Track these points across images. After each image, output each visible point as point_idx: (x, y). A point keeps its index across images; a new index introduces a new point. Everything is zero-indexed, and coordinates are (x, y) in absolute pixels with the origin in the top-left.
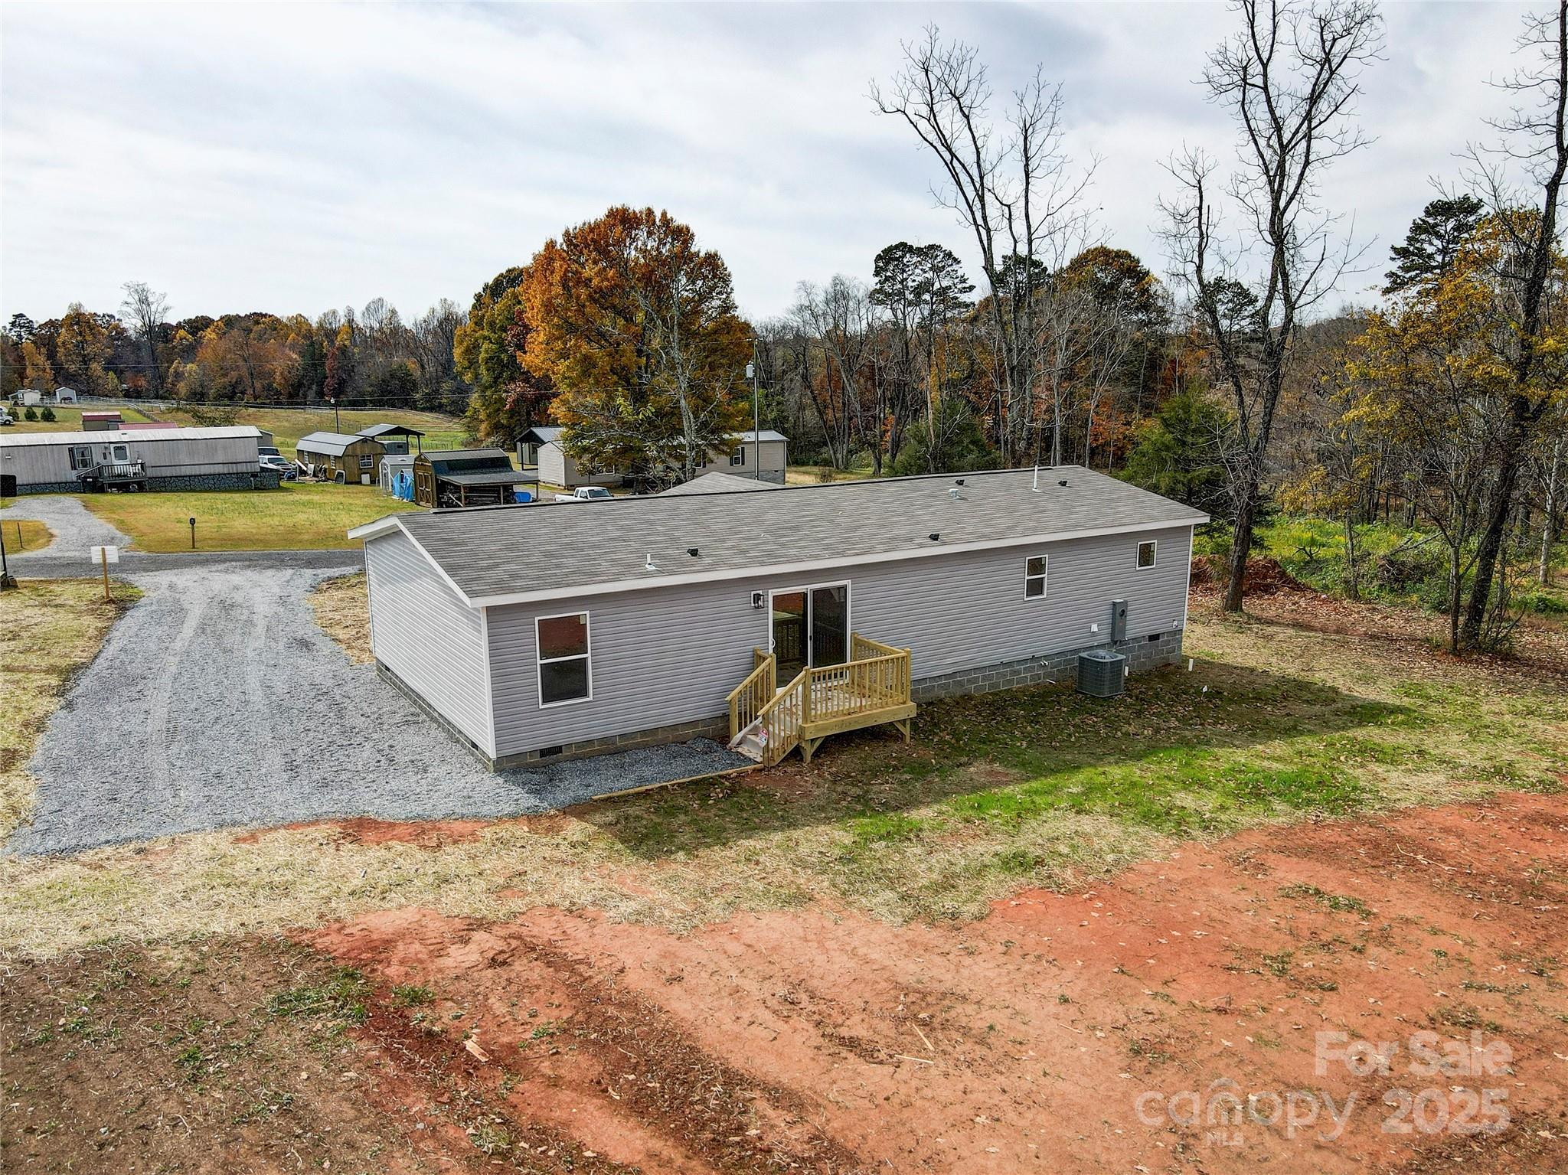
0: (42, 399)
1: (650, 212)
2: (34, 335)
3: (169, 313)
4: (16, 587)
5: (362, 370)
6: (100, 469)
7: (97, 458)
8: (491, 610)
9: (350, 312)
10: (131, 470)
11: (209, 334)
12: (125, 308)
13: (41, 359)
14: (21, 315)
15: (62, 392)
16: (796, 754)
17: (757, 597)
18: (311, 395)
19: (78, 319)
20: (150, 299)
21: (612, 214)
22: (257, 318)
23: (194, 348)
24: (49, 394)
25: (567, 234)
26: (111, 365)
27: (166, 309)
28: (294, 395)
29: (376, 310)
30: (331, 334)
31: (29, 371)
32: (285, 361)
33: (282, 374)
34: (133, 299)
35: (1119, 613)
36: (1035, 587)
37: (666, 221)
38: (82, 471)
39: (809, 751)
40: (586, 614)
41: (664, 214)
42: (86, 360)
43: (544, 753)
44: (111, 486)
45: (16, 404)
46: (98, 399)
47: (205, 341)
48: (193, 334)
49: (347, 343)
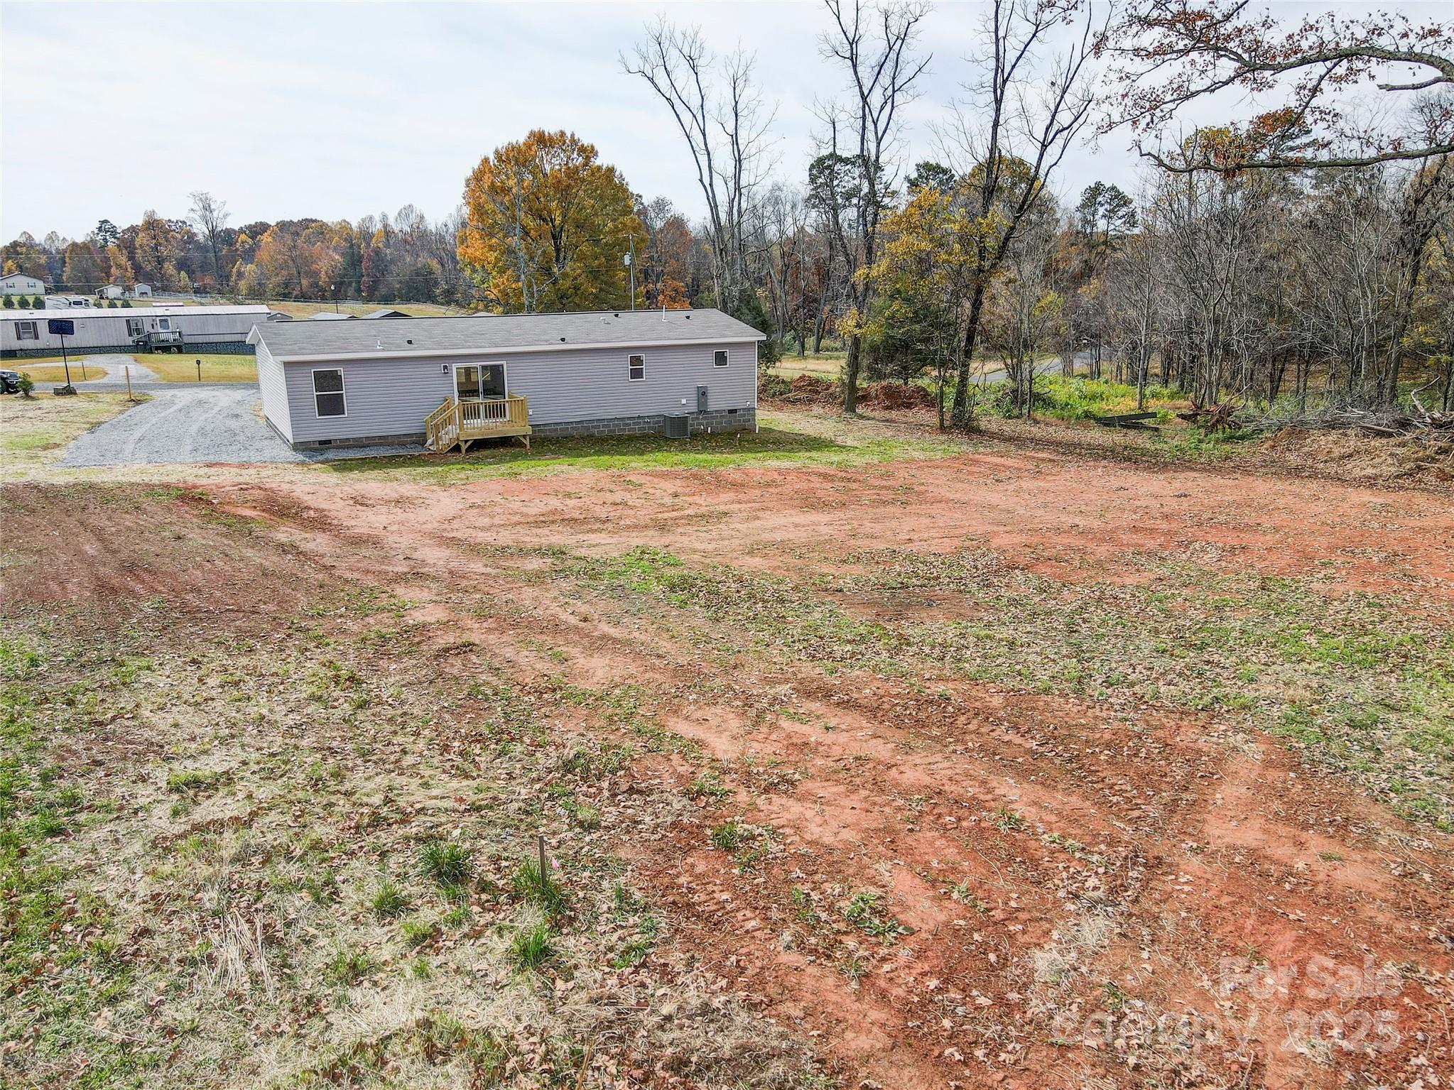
0: (123, 294)
1: (563, 134)
2: (118, 239)
3: (229, 219)
4: (75, 394)
5: (394, 268)
6: (149, 335)
7: (148, 328)
8: (286, 364)
9: (385, 217)
10: (171, 337)
11: (266, 238)
12: (192, 215)
13: (123, 260)
14: (106, 221)
15: (140, 287)
16: (457, 449)
17: (445, 367)
18: (351, 292)
19: (152, 225)
20: (212, 207)
21: (532, 134)
22: (306, 223)
23: (254, 251)
24: (128, 289)
25: (497, 152)
26: (182, 265)
27: (226, 216)
28: (336, 292)
29: (407, 216)
30: (366, 236)
31: (113, 270)
32: (329, 261)
33: (326, 273)
34: (198, 207)
35: (703, 393)
36: (636, 374)
37: (574, 141)
38: (136, 337)
39: (464, 447)
40: (341, 370)
41: (573, 135)
42: (160, 261)
43: (321, 443)
44: (157, 348)
45: (102, 298)
46: (170, 295)
47: (263, 244)
48: (252, 238)
49: (380, 245)
